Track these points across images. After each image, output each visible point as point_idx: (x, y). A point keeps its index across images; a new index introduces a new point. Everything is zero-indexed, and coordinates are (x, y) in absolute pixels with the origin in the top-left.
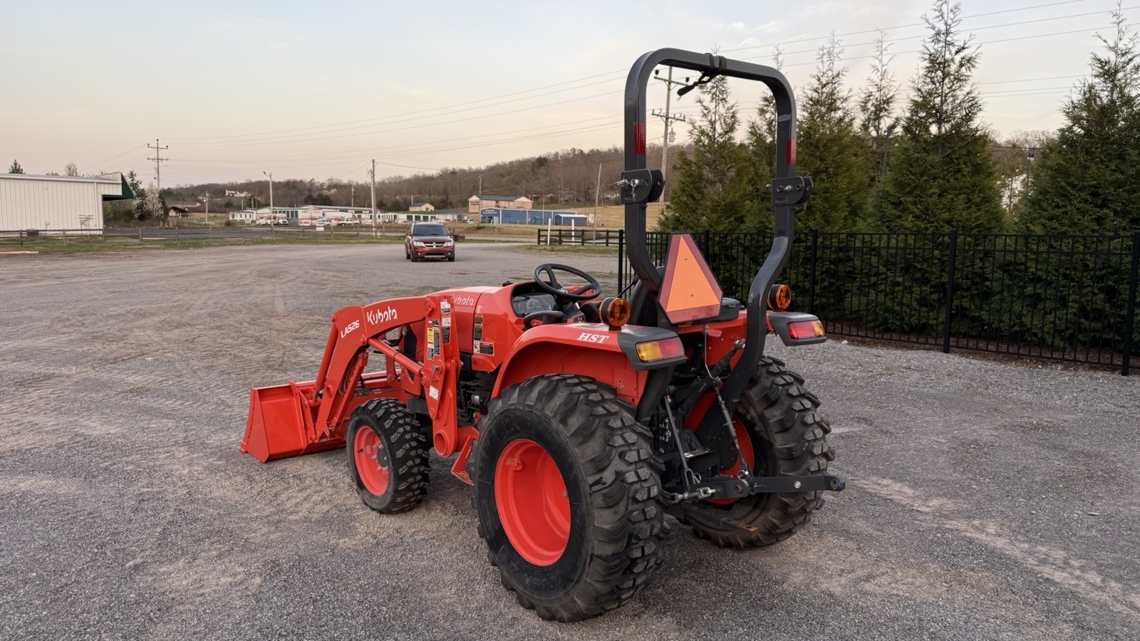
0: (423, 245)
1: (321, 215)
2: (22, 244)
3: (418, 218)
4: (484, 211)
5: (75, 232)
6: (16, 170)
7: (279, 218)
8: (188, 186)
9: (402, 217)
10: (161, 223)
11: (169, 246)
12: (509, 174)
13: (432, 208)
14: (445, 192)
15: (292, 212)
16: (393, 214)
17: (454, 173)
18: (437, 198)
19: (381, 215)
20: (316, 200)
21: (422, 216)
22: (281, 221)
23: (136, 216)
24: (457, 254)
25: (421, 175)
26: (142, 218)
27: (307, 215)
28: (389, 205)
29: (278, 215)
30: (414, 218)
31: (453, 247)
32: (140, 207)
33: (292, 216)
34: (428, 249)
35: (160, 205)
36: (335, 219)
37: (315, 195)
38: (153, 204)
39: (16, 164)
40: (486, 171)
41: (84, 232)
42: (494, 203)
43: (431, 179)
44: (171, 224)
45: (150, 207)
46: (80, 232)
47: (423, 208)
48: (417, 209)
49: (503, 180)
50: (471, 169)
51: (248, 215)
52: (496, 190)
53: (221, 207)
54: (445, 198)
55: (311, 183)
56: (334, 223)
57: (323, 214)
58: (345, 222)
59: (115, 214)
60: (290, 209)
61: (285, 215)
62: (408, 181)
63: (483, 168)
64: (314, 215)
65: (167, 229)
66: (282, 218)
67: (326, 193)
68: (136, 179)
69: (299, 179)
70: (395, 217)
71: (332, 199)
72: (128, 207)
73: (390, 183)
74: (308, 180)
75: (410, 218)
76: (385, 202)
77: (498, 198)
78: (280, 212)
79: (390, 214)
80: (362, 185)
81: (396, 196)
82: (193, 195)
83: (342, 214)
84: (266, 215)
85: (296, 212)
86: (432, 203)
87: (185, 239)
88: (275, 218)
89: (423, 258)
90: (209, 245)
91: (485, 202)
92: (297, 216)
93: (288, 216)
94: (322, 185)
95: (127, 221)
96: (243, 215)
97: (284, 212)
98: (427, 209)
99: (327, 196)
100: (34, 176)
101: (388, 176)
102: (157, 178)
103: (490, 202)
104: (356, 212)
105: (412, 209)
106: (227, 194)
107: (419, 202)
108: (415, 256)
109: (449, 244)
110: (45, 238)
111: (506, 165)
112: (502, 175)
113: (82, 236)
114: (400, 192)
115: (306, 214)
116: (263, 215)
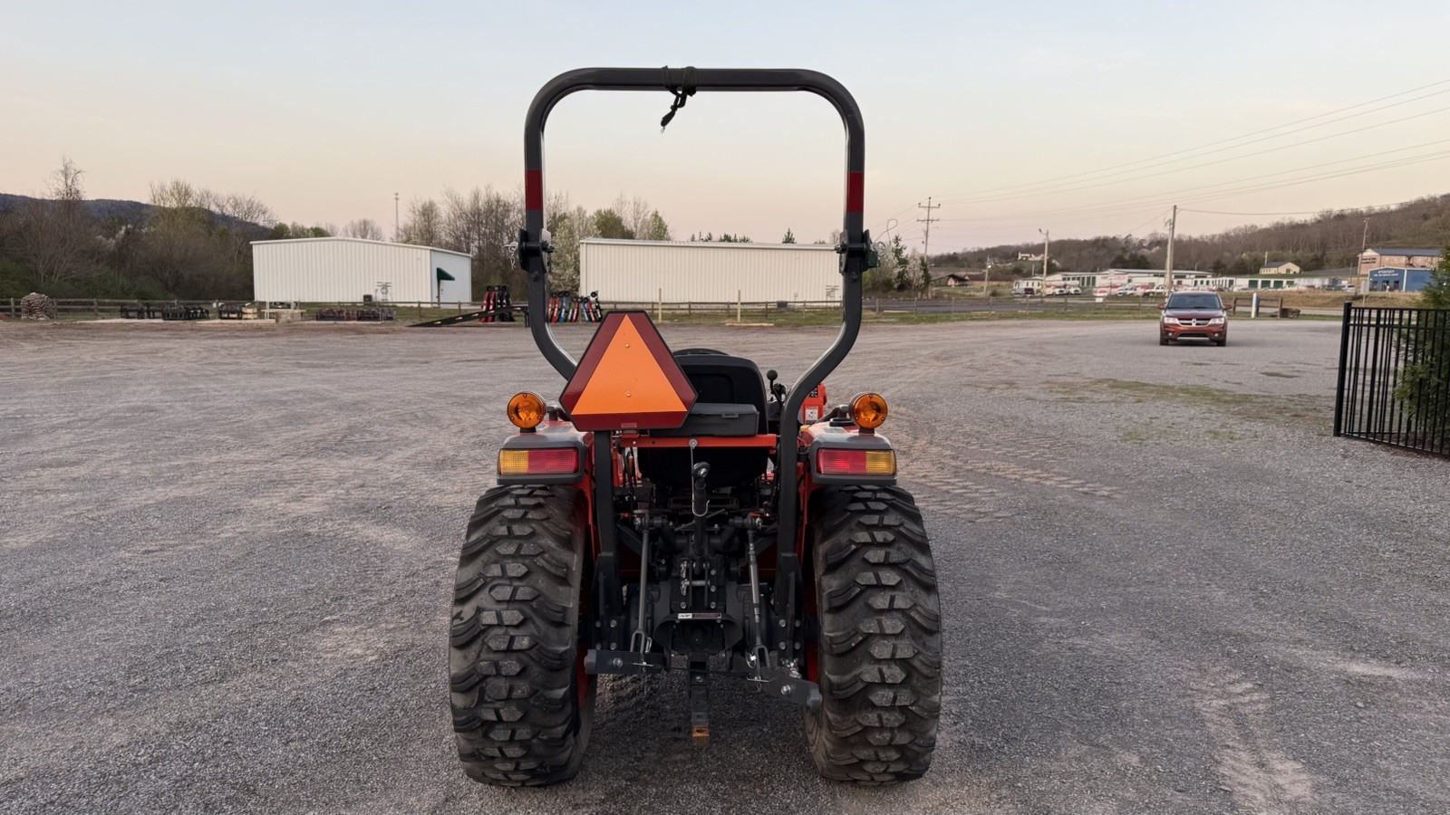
0: (1177, 322)
1: (1125, 281)
2: (766, 316)
3: (1266, 284)
4: (1376, 272)
5: (821, 304)
6: (789, 240)
7: (1071, 286)
8: (976, 250)
9: (1242, 283)
10: (919, 294)
11: (904, 319)
12: (1438, 214)
13: (1295, 269)
14: (1324, 246)
15: (1089, 278)
16: (1228, 279)
17: (1341, 217)
18: (1305, 255)
19: (1211, 280)
20: (1127, 262)
21: (1272, 281)
22: (1072, 290)
23: (896, 286)
24: (1230, 336)
25: (1286, 222)
26: (901, 288)
27: (1106, 282)
28: (1229, 267)
29: (1068, 283)
30: (1260, 283)
31: (1224, 326)
32: (901, 275)
33: (1088, 283)
34: (1183, 327)
35: (921, 273)
36: (1142, 287)
37: (1127, 257)
38: (915, 273)
39: (789, 233)
40: (1397, 212)
41: (829, 304)
42: (1404, 259)
43: (1302, 227)
44: (929, 295)
45: (911, 275)
46: (824, 304)
47: (1282, 270)
48: (1273, 271)
49: (1428, 223)
50: (1370, 208)
51: (1036, 283)
52: (1410, 239)
53: (1007, 273)
54: (1319, 254)
55: (1127, 241)
56: (1140, 292)
57: (1129, 281)
58: (1154, 290)
59: (873, 285)
60: (1086, 275)
61: (1077, 282)
62: (1266, 232)
63: (1393, 207)
64: (1115, 282)
65: (925, 300)
66: (1074, 286)
67: (1146, 252)
68: (901, 244)
69: (1111, 235)
70: (1231, 282)
71: (1149, 260)
72: (888, 276)
73: (1237, 236)
74: (1124, 236)
75: (1253, 284)
76: (1224, 262)
77: (1410, 252)
78: (1074, 279)
79: (1224, 278)
80: (1196, 240)
81: (1242, 253)
82: (980, 260)
83: (1155, 280)
84: (1053, 283)
85: (1094, 278)
86: (1297, 262)
87: (924, 312)
88: (1065, 286)
89: (1176, 340)
90: (948, 320)
91: (1387, 258)
92: (1094, 284)
93: (1083, 284)
94: (1142, 242)
95: (885, 292)
96: (1030, 283)
97: (1078, 279)
98: (1288, 270)
99: (1143, 257)
100: (803, 245)
101: (1234, 226)
102: (926, 243)
103: (1396, 259)
104: (1176, 277)
105: (1264, 271)
106: (1020, 258)
107: (1277, 261)
108: (1169, 338)
109: (1217, 321)
110: (793, 310)
111: (1435, 199)
112: (1426, 217)
113: (826, 308)
114: (1251, 248)
115: (1109, 281)
116: (1052, 283)
